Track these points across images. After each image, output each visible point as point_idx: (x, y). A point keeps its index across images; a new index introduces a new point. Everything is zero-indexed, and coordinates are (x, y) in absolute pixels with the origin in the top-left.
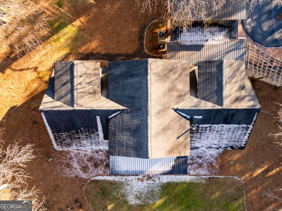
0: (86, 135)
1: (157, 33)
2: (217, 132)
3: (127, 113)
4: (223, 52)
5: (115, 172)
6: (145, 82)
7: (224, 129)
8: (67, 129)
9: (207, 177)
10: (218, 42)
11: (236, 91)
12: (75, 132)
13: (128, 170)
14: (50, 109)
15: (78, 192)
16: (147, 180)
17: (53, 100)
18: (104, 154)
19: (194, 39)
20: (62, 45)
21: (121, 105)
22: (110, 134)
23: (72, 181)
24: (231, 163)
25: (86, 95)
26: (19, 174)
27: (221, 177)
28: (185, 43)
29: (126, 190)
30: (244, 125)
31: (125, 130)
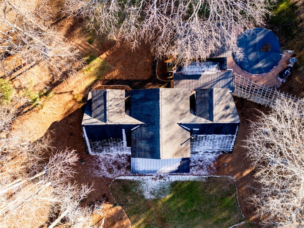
0: (113, 143)
1: (166, 63)
2: (211, 140)
3: (145, 127)
4: (215, 80)
5: (135, 172)
6: (158, 105)
7: (216, 138)
8: (100, 139)
9: (207, 176)
10: (212, 72)
11: (223, 110)
12: (105, 141)
13: (145, 170)
14: (89, 124)
15: (105, 189)
16: (160, 179)
17: (91, 118)
18: (126, 159)
19: (194, 70)
20: (93, 73)
21: (140, 121)
22: (133, 142)
23: (100, 180)
24: (225, 165)
25: (115, 114)
26: (68, 171)
27: (218, 176)
28: (187, 74)
29: (142, 187)
30: (230, 135)
31: (143, 139)
